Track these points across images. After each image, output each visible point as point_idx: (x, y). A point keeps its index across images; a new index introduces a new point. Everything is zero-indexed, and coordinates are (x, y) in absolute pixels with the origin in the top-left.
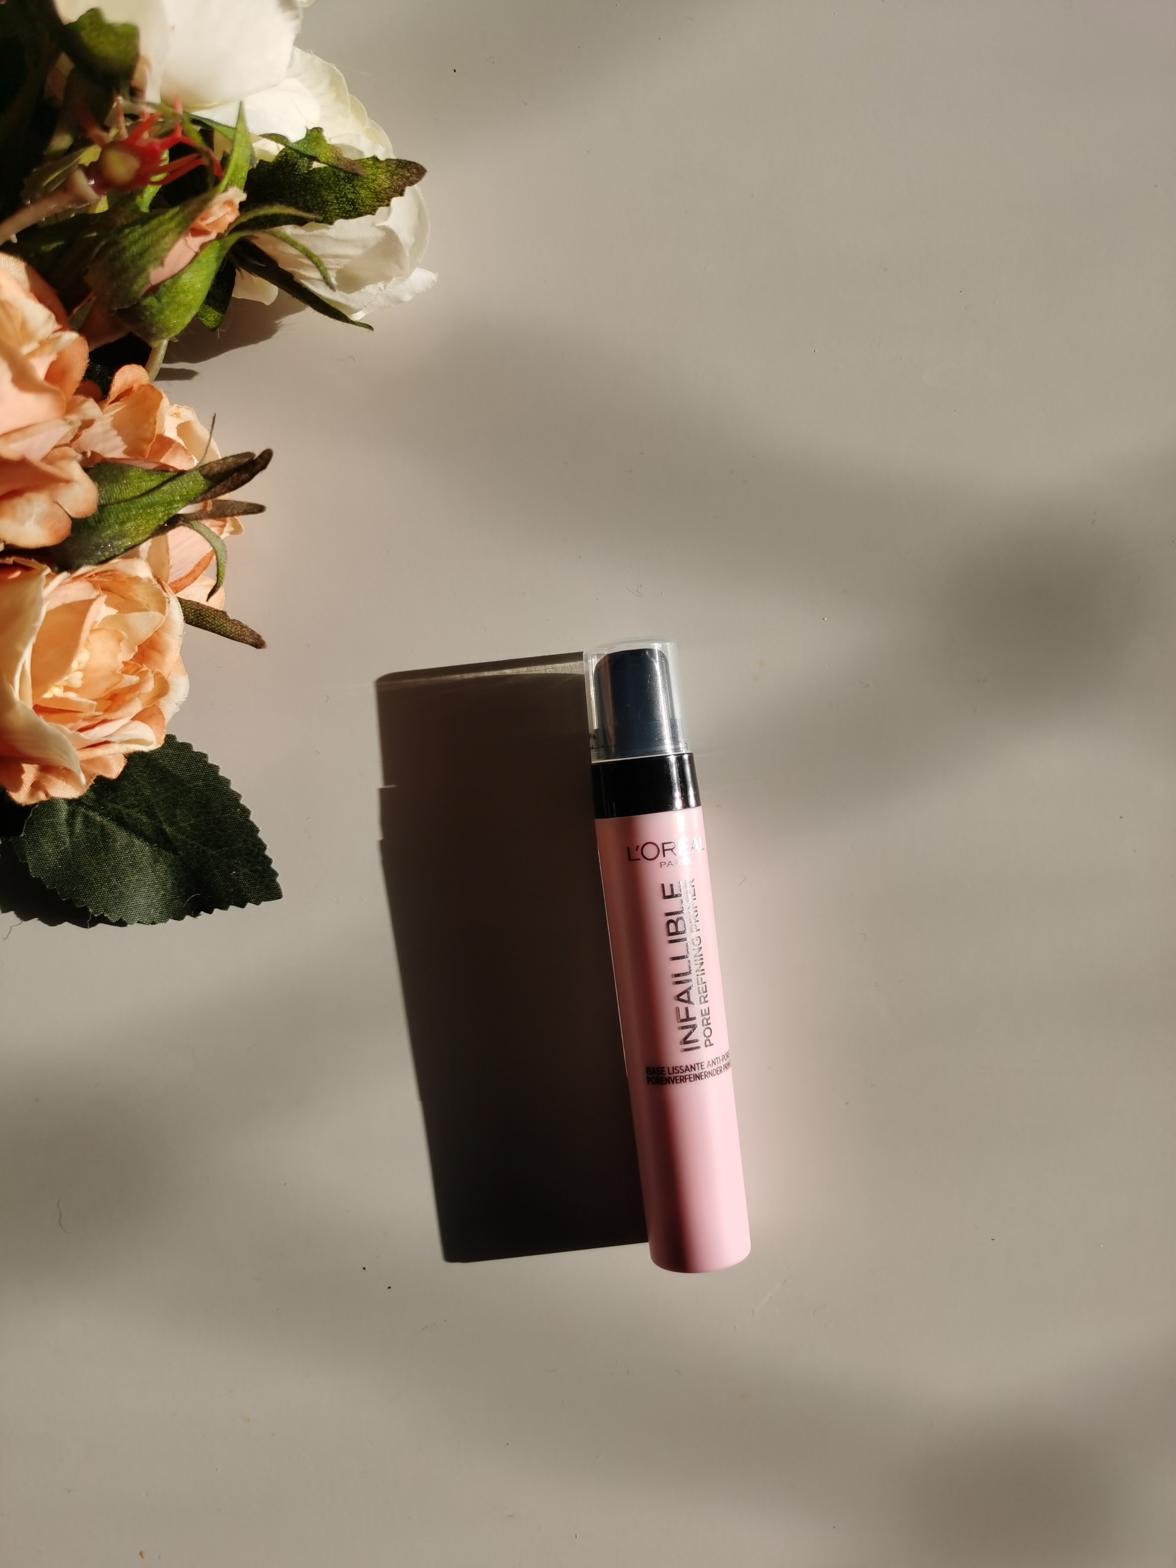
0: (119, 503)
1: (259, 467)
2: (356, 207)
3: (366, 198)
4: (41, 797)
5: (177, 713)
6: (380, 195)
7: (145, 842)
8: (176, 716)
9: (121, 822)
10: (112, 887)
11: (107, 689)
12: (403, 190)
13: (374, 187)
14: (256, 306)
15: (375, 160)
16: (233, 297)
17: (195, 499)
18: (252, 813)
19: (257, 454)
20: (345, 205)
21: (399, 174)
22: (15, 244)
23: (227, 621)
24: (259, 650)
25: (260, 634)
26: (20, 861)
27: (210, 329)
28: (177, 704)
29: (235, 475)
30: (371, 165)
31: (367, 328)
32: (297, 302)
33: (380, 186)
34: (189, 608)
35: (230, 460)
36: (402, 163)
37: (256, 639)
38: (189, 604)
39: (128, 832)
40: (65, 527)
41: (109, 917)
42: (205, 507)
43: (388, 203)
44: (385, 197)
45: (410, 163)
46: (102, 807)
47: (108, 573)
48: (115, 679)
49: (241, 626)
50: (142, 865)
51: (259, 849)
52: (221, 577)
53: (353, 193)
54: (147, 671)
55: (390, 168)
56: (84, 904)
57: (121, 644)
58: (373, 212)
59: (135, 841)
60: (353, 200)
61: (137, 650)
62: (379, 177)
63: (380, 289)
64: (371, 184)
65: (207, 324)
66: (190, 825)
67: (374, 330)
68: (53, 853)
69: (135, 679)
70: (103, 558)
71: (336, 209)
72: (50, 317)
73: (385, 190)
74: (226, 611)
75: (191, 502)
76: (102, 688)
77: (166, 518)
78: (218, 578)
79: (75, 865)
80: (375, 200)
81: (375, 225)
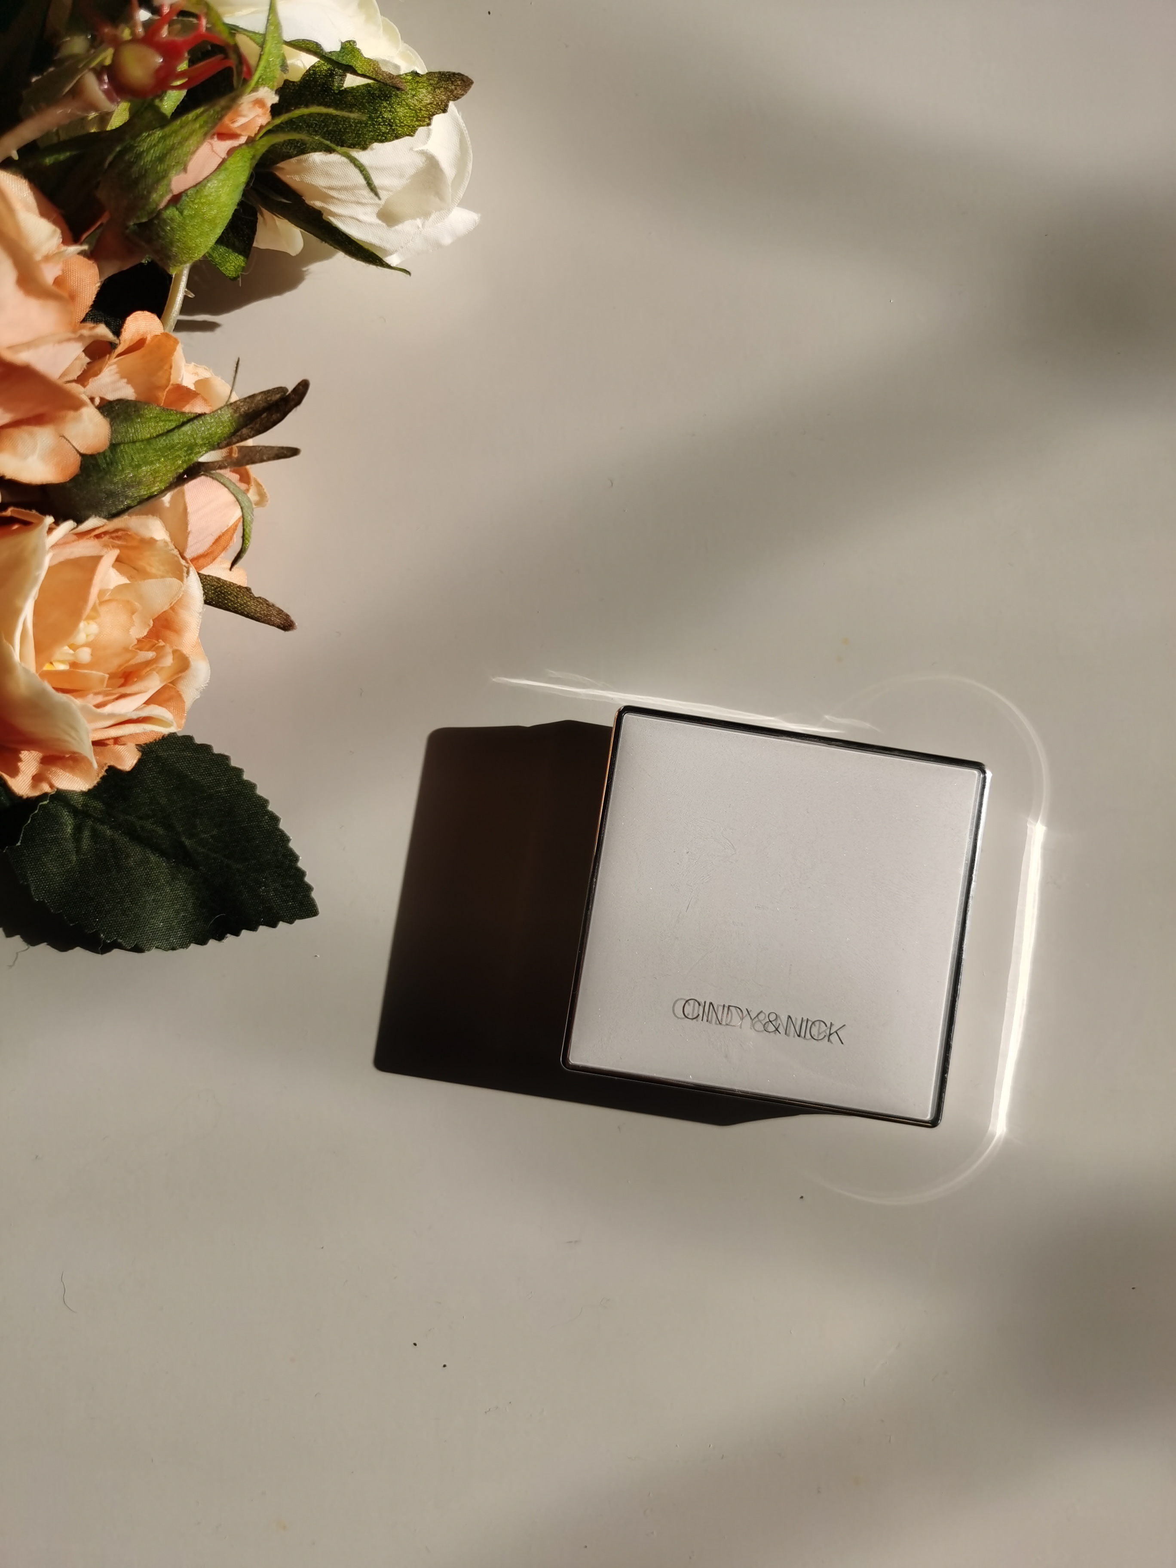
0: (134, 442)
1: (292, 403)
2: (393, 128)
3: (404, 117)
4: (45, 789)
5: (197, 699)
6: (419, 113)
7: (162, 857)
8: (196, 702)
9: (134, 835)
10: (126, 908)
11: (120, 666)
12: (447, 106)
13: (413, 103)
14: (277, 257)
15: (414, 75)
16: (255, 247)
17: (218, 444)
18: (282, 820)
19: (290, 388)
20: (381, 127)
21: (442, 87)
22: (16, 161)
23: (251, 600)
24: (287, 632)
25: (288, 614)
26: (21, 882)
27: (230, 278)
28: (197, 690)
29: (264, 415)
30: (410, 80)
31: (404, 272)
32: (326, 246)
33: (420, 102)
34: (209, 584)
35: (259, 398)
36: (445, 75)
37: (285, 620)
38: (208, 581)
39: (142, 847)
40: (73, 465)
41: (123, 943)
42: (231, 452)
43: (429, 122)
44: (425, 116)
45: (454, 74)
46: (113, 819)
47: (120, 534)
48: (128, 656)
49: (267, 604)
50: (159, 884)
51: (291, 861)
52: (246, 539)
53: (390, 111)
54: (164, 646)
55: (432, 82)
56: (95, 928)
57: (134, 617)
58: (412, 134)
59: (151, 856)
60: (390, 120)
61: (152, 625)
62: (419, 91)
63: (418, 228)
64: (410, 100)
65: (227, 273)
66: (212, 837)
67: (412, 275)
68: (58, 873)
69: (151, 655)
70: (114, 511)
71: (370, 131)
72: (55, 231)
73: (425, 106)
74: (250, 587)
75: (217, 446)
76: (114, 664)
77: (185, 466)
78: (243, 541)
79: (83, 885)
80: (415, 119)
81: (412, 150)
